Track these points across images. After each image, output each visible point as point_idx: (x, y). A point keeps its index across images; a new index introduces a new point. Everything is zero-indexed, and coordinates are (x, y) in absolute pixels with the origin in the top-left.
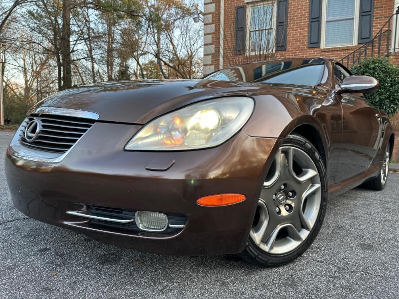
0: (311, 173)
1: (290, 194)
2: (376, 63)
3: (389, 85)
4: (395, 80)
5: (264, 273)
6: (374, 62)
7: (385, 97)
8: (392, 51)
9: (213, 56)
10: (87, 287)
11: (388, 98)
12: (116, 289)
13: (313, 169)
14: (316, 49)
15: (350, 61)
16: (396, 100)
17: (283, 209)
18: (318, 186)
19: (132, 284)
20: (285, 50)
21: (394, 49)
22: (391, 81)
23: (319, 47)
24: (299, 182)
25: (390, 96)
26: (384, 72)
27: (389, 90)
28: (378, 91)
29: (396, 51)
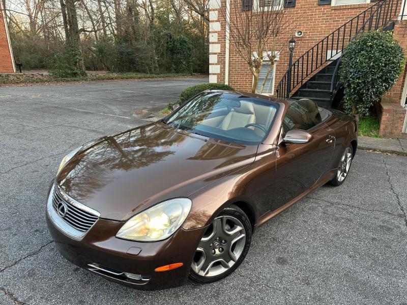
0: (239, 228)
1: (223, 241)
2: (375, 39)
3: (383, 65)
4: (390, 60)
5: (203, 287)
6: (373, 38)
7: (378, 77)
8: (399, 18)
9: (219, 12)
10: (102, 300)
11: (381, 78)
12: (117, 301)
13: (240, 226)
14: (326, 7)
15: (359, 21)
16: (389, 79)
17: (217, 250)
18: (243, 235)
19: (126, 297)
20: (294, 7)
21: (402, 16)
22: (386, 61)
23: (330, 4)
24: (229, 235)
25: (382, 76)
26: (381, 51)
27: (382, 70)
28: (372, 71)
29: (404, 18)
